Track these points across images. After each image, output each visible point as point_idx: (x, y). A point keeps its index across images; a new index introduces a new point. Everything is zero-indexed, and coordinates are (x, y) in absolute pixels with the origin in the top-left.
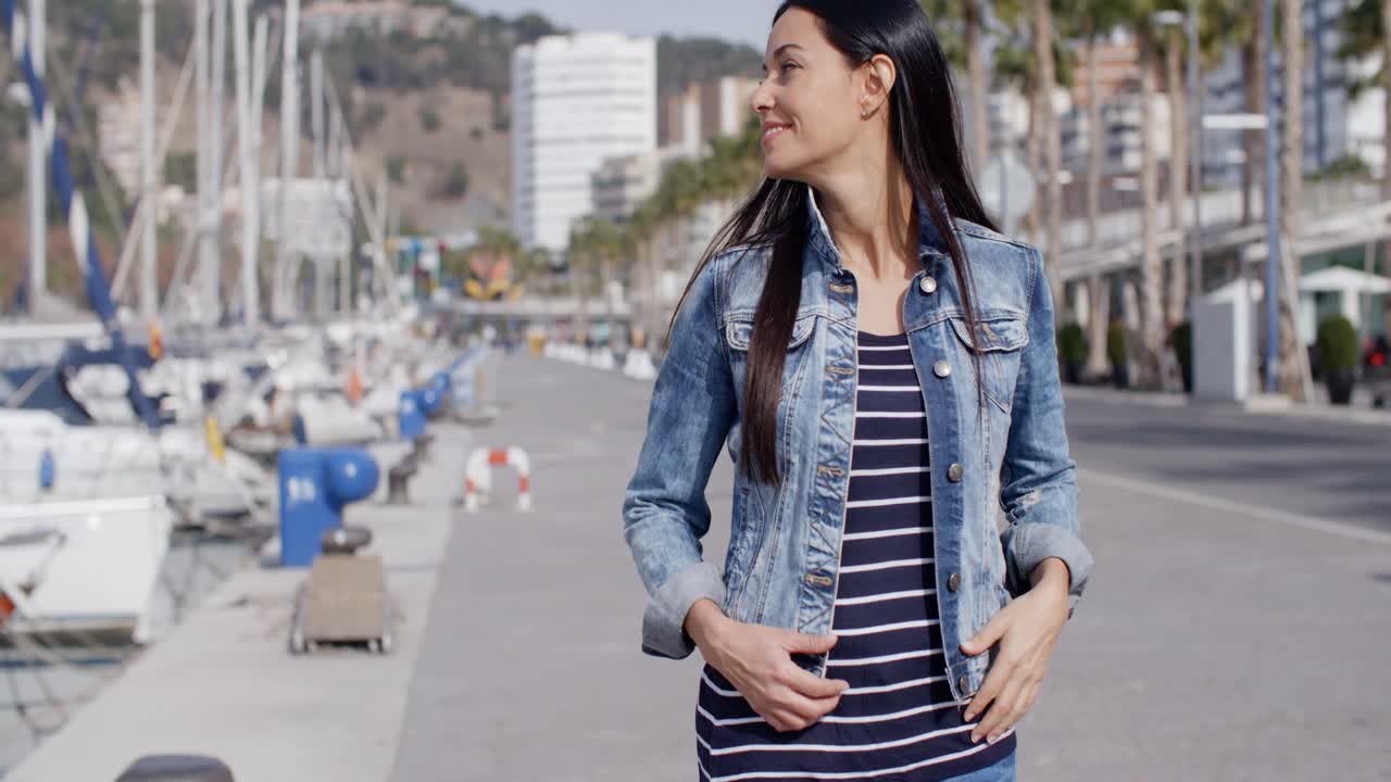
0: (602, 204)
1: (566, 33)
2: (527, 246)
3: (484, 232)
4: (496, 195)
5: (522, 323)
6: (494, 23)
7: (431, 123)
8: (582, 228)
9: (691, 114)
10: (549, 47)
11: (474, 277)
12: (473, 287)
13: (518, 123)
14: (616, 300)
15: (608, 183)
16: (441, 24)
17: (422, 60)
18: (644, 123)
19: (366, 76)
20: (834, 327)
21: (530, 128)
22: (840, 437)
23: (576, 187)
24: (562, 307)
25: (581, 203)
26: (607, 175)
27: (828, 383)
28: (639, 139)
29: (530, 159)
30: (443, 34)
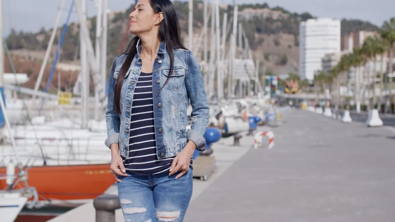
0: (324, 67)
1: (315, 18)
2: (302, 79)
3: (290, 75)
4: (295, 64)
5: (300, 100)
6: (296, 15)
7: (277, 43)
8: (317, 74)
9: (351, 42)
10: (310, 22)
11: (287, 87)
12: (287, 90)
13: (301, 44)
14: (327, 94)
15: (326, 61)
16: (280, 15)
17: (275, 26)
18: (337, 44)
19: (259, 30)
20: (134, 72)
21: (304, 45)
22: (130, 98)
23: (317, 62)
24: (312, 96)
25: (318, 67)
26: (326, 59)
27: (129, 86)
28: (335, 49)
29: (304, 54)
30: (281, 18)
